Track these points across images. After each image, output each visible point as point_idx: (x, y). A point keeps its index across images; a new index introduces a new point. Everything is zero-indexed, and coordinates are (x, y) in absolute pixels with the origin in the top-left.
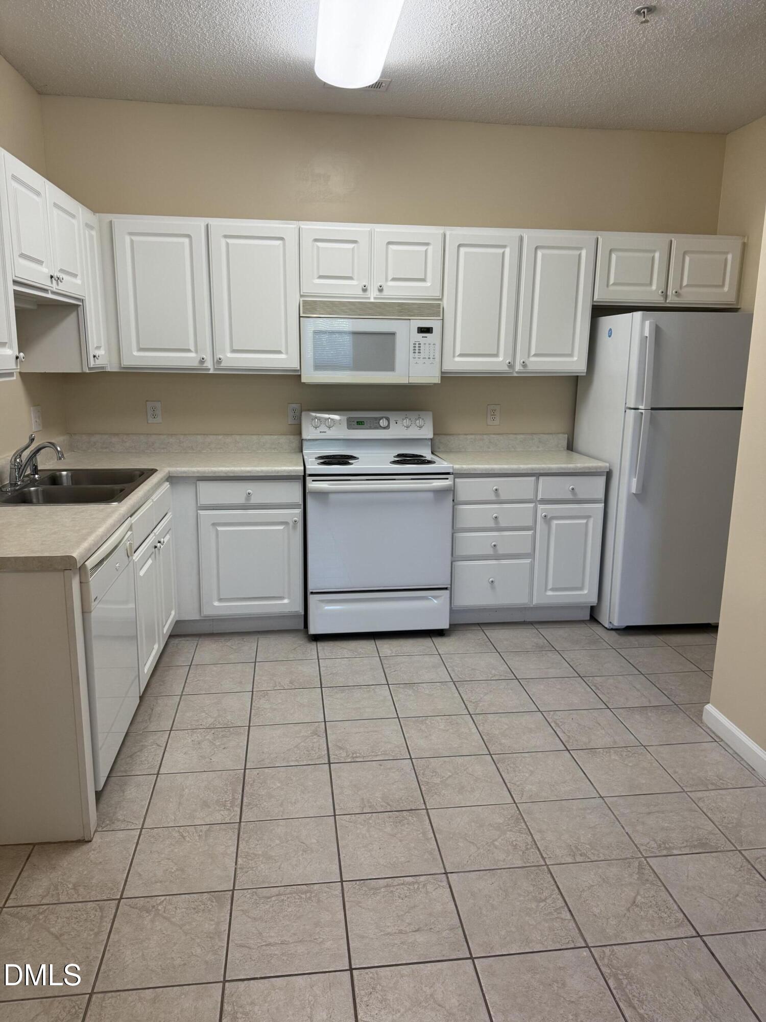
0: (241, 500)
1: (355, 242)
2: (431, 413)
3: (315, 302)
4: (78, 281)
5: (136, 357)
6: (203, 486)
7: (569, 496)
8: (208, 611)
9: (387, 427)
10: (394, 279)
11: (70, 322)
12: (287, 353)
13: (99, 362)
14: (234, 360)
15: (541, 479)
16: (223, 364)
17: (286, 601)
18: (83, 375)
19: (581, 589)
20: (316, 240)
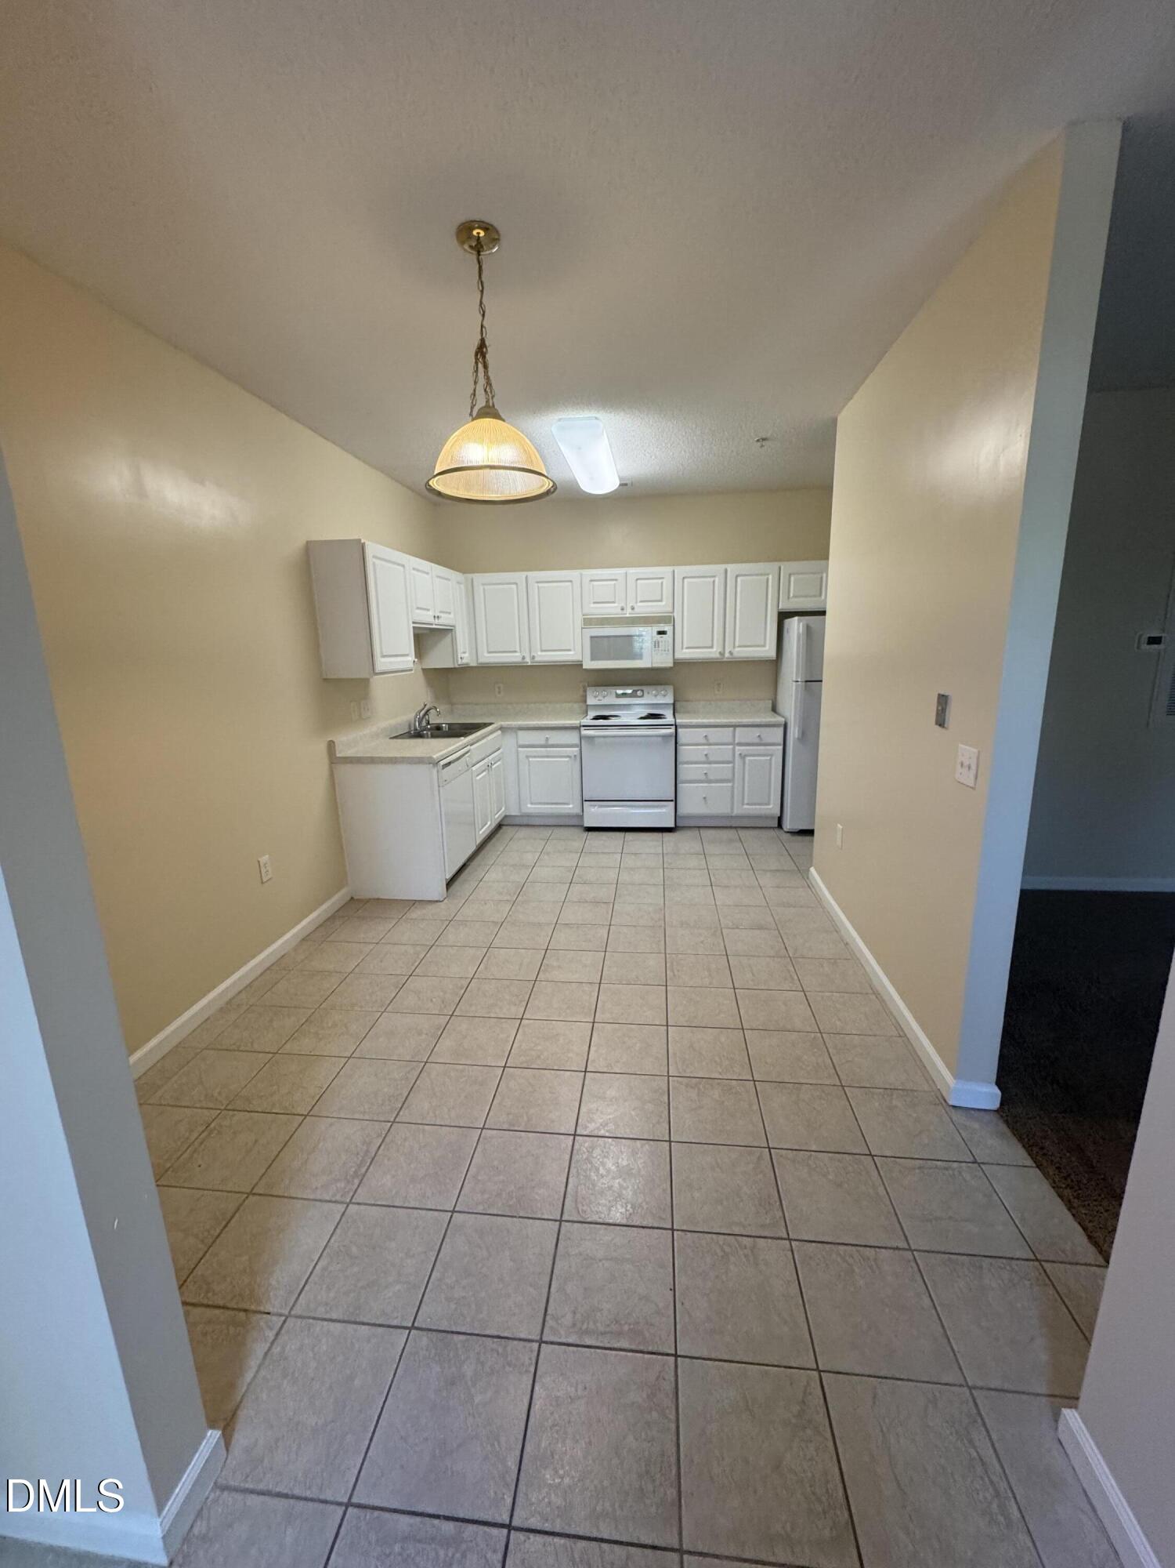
0: (543, 742)
1: (616, 580)
2: (672, 687)
3: (591, 619)
4: (452, 616)
5: (487, 658)
6: (520, 733)
7: (757, 741)
8: (525, 811)
9: (642, 696)
10: (641, 602)
11: (448, 639)
12: (574, 650)
13: (465, 661)
14: (543, 657)
15: (738, 729)
16: (536, 659)
17: (571, 806)
18: (455, 668)
19: (769, 804)
20: (591, 581)
